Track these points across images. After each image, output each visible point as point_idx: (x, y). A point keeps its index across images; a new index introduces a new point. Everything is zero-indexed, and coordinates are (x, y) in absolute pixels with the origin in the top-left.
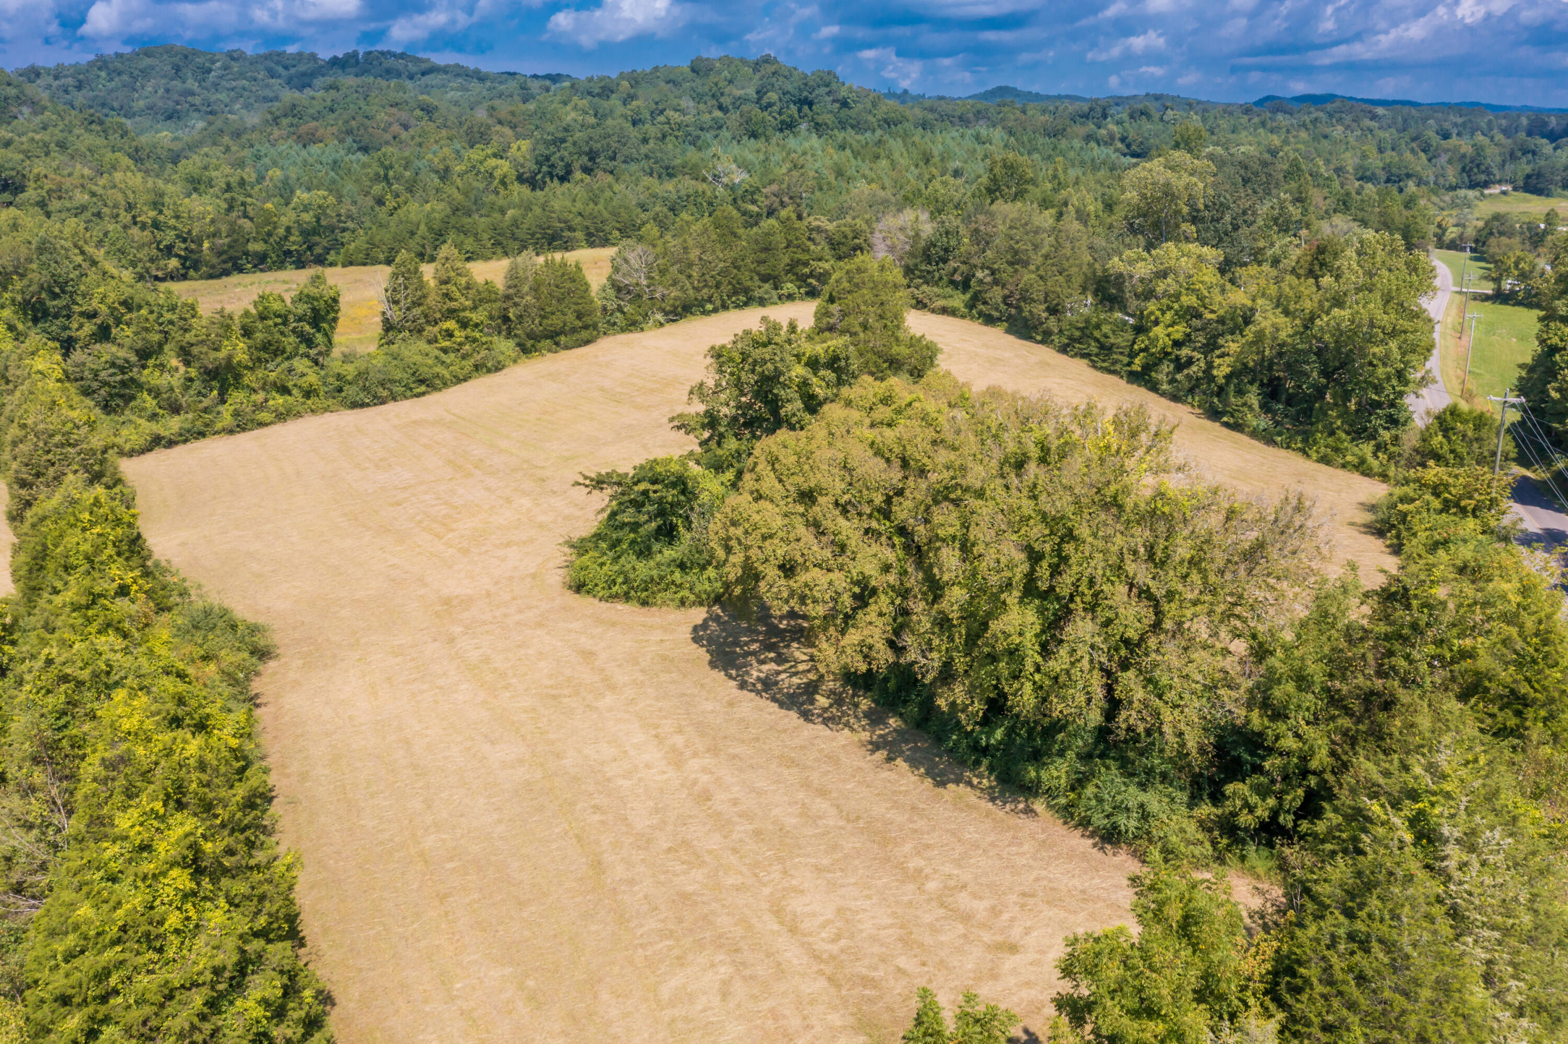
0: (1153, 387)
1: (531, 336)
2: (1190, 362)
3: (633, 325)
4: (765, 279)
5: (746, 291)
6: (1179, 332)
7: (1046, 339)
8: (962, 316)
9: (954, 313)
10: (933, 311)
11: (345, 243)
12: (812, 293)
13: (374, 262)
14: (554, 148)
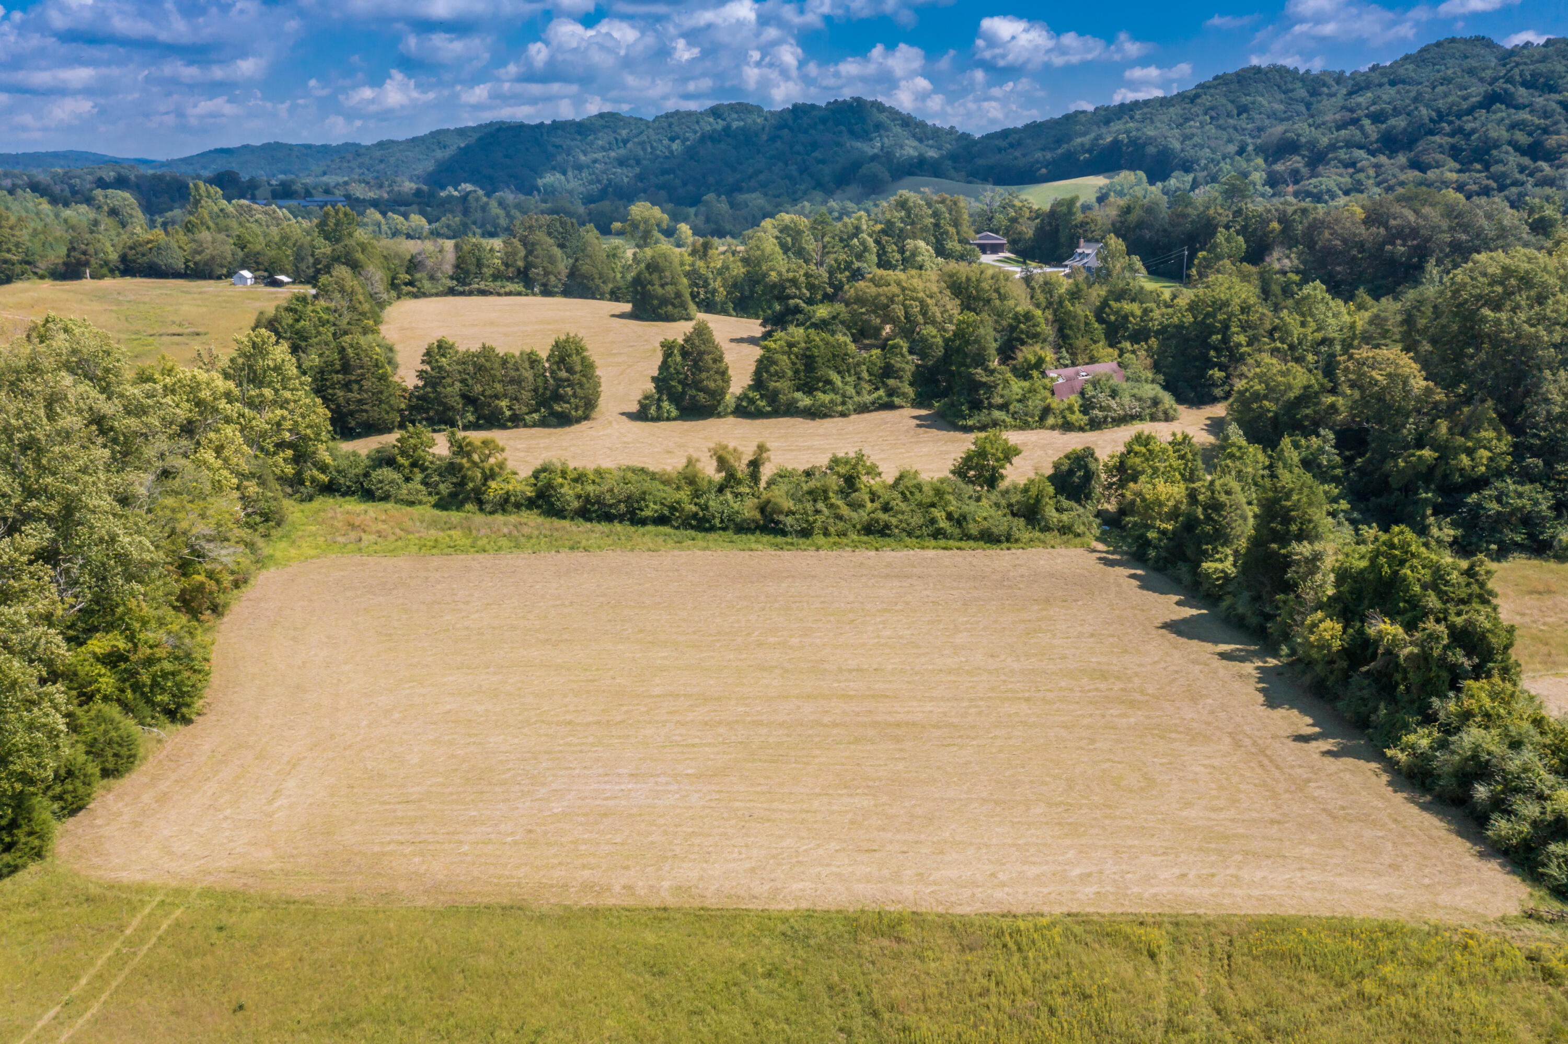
8: (527, 295)
9: (519, 294)
10: (499, 294)
12: (398, 296)
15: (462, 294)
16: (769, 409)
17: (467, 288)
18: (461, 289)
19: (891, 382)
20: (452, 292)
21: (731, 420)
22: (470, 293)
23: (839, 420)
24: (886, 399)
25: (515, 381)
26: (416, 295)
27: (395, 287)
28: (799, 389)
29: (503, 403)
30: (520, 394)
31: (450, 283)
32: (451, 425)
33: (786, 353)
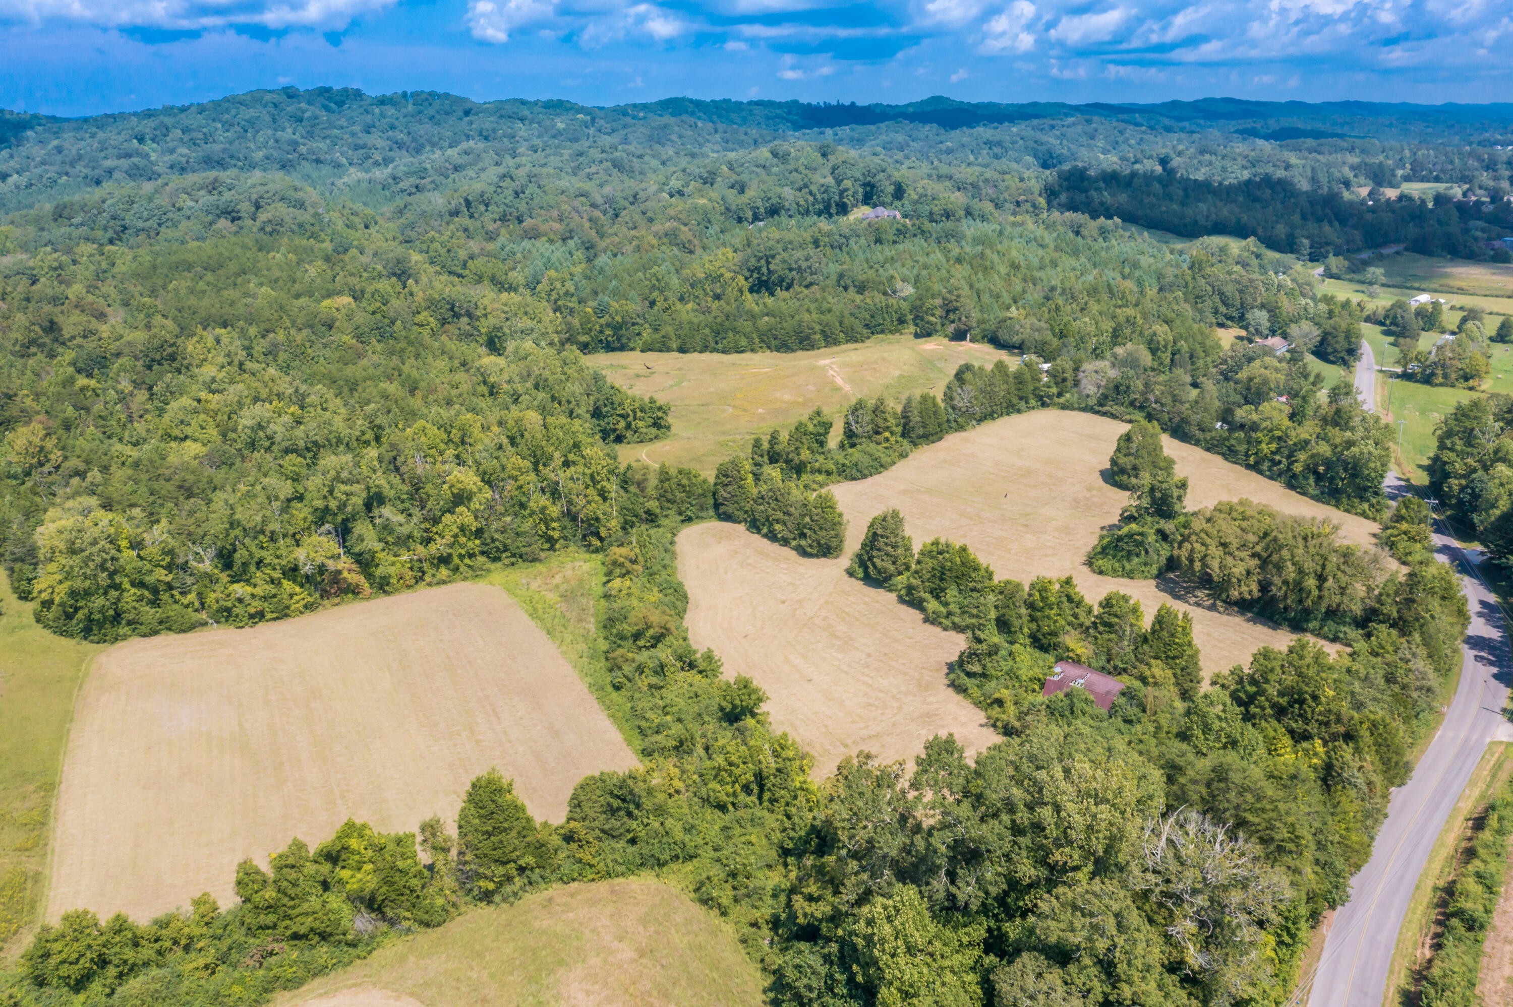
0: (1260, 472)
1: (919, 437)
2: (1280, 462)
3: (961, 428)
4: (1021, 398)
5: (1013, 406)
6: (1274, 446)
7: (1197, 443)
11: (639, 334)
12: (1044, 405)
13: (669, 350)
14: (763, 262)
15: (1098, 413)
16: (908, 598)
17: (1102, 408)
18: (1097, 408)
20: (1092, 411)
21: (893, 597)
23: (938, 630)
25: (789, 514)
26: (1064, 407)
27: (1040, 398)
28: (931, 592)
29: (778, 527)
30: (789, 524)
31: (1092, 402)
32: (759, 531)
33: (933, 557)
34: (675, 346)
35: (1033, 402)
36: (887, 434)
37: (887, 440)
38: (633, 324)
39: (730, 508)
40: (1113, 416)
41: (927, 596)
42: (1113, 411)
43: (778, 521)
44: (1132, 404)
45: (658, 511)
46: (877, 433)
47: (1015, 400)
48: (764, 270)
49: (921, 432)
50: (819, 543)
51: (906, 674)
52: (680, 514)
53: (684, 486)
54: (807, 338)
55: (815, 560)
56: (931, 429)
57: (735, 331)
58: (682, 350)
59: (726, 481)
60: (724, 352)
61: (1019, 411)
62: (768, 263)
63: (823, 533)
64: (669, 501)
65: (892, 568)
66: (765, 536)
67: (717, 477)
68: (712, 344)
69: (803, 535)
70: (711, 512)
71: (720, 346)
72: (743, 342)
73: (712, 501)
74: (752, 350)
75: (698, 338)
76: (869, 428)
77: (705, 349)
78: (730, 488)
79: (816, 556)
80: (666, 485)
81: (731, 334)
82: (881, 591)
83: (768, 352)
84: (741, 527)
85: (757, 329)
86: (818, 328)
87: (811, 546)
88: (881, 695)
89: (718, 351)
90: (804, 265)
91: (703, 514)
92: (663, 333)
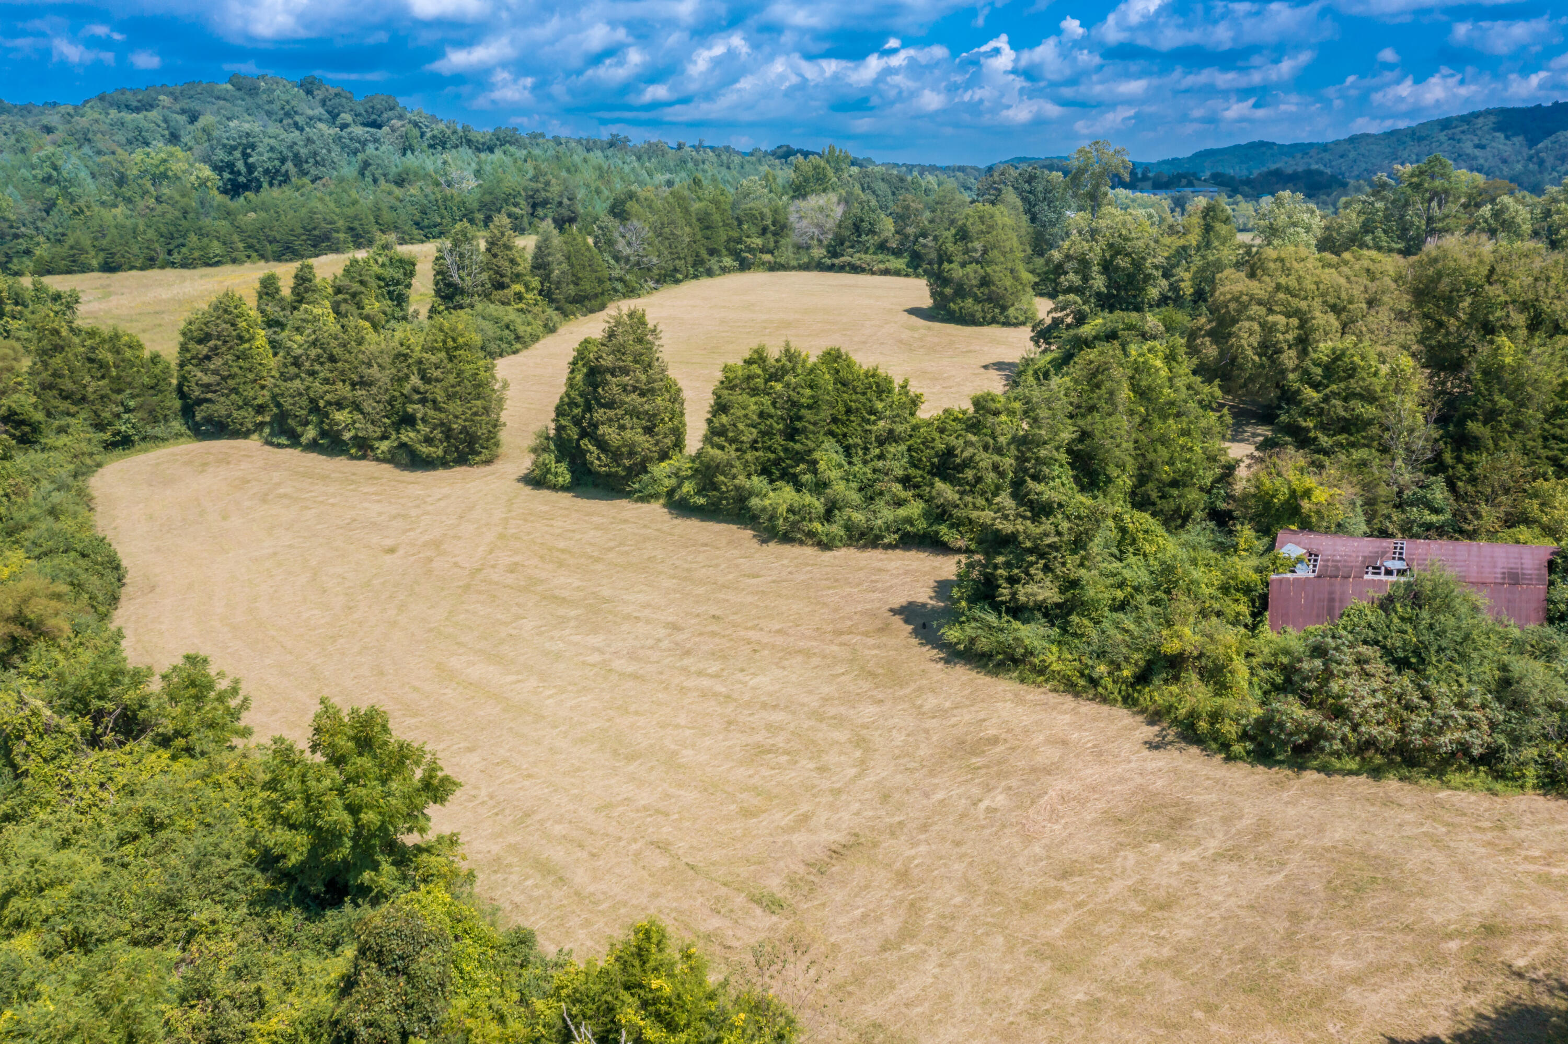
1: (570, 301)
3: (631, 292)
4: (711, 253)
5: (702, 262)
8: (907, 275)
9: (897, 273)
10: (873, 273)
11: (28, 252)
12: (744, 266)
13: (85, 269)
14: (237, 154)
15: (831, 268)
16: (701, 501)
17: (836, 261)
18: (828, 262)
19: (946, 491)
20: (820, 267)
21: (656, 508)
22: (841, 269)
23: (809, 552)
24: (922, 525)
25: (364, 383)
26: (773, 267)
27: (736, 255)
28: (765, 471)
29: (341, 416)
30: (367, 406)
31: (818, 252)
32: (294, 440)
33: (754, 392)
34: (95, 263)
35: (728, 261)
36: (518, 287)
37: (519, 297)
38: (16, 236)
39: (220, 408)
40: (856, 269)
41: (758, 482)
42: (855, 260)
43: (339, 405)
44: (882, 247)
45: (39, 416)
46: (501, 286)
47: (704, 254)
48: (240, 165)
49: (572, 290)
50: (448, 433)
51: (807, 654)
52: (100, 426)
53: (102, 365)
54: (326, 237)
55: (441, 473)
56: (587, 286)
57: (201, 233)
58: (109, 267)
59: (204, 350)
60: (184, 266)
61: (710, 273)
62: (245, 156)
63: (455, 407)
64: (66, 396)
65: (643, 442)
66: (313, 447)
67: (184, 348)
68: (162, 256)
69: (408, 420)
70: (177, 425)
71: (176, 257)
72: (216, 248)
73: (178, 404)
74: (234, 261)
75: (135, 249)
76: (484, 276)
77: (150, 263)
78: (217, 362)
79: (444, 464)
80: (57, 361)
81: (193, 238)
82: (624, 503)
83: (262, 263)
84: (254, 443)
85: (240, 230)
86: (341, 223)
87: (428, 441)
88: (778, 717)
89: (173, 265)
90: (303, 152)
91: (159, 431)
92: (71, 241)
